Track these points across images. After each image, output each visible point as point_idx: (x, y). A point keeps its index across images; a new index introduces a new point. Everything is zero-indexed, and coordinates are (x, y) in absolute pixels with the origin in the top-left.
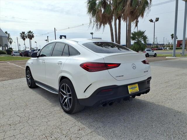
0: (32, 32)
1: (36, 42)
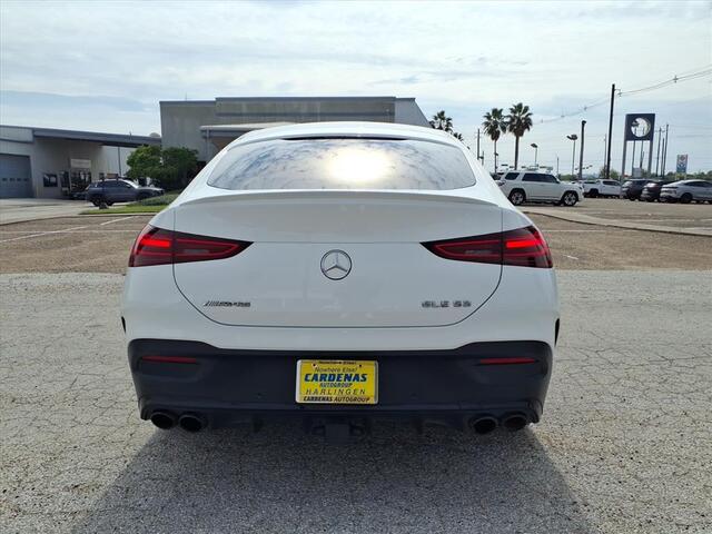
1: (534, 146)
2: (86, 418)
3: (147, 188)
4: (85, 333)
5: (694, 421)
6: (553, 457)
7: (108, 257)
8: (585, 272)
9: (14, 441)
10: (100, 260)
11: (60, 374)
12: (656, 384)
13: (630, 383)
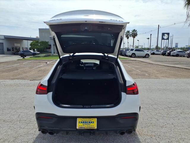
0: (136, 31)
1: (138, 40)
2: (23, 126)
3: (35, 52)
4: (21, 100)
5: (174, 126)
6: (140, 137)
7: (26, 74)
8: (150, 79)
9: (5, 133)
10: (24, 75)
11: (16, 113)
12: (166, 115)
13: (159, 115)
